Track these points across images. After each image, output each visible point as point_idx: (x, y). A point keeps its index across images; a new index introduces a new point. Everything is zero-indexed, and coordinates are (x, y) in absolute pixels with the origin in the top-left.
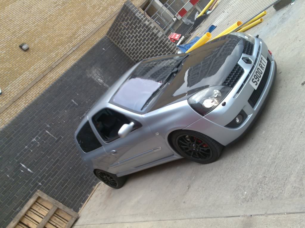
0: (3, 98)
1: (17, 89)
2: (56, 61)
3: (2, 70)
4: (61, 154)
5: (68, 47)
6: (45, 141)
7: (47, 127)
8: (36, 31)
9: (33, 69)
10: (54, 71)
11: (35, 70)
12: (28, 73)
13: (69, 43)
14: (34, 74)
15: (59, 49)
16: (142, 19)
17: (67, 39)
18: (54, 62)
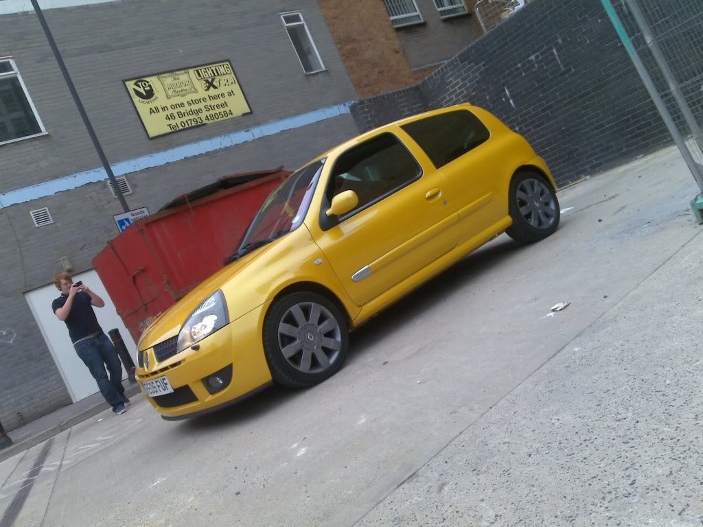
4: (559, 98)
6: (546, 65)
7: (557, 43)
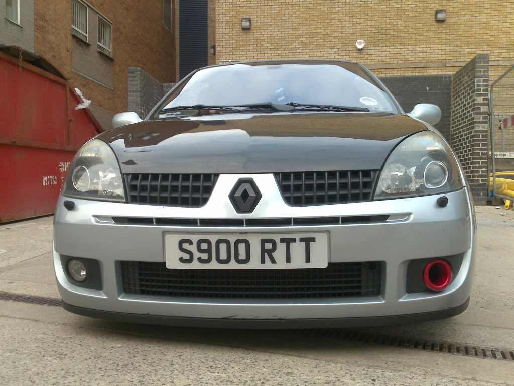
0: (358, 56)
1: (380, 58)
2: (460, 60)
3: (388, 26)
5: (497, 54)
8: (479, 5)
9: (422, 49)
10: (444, 71)
11: (423, 51)
12: (411, 49)
13: (505, 51)
14: (416, 56)
15: (481, 49)
16: (479, 90)
17: (509, 43)
18: (456, 60)
